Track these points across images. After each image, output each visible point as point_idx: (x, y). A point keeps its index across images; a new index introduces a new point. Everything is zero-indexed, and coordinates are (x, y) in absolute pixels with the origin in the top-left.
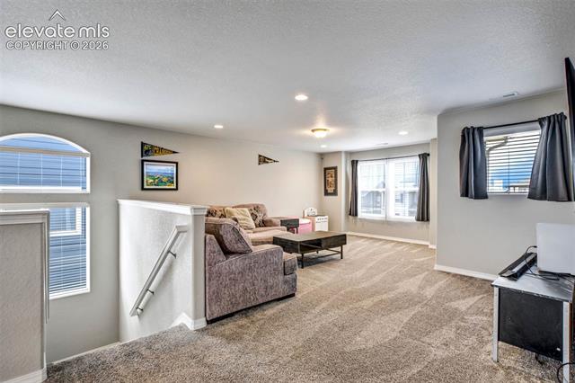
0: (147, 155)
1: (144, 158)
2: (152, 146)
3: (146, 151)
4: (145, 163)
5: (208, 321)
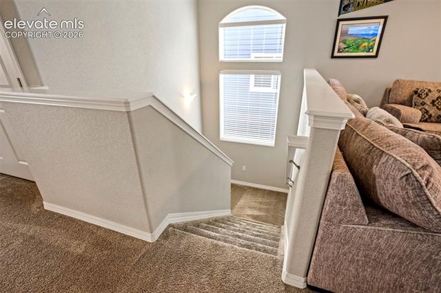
0: (347, 12)
1: (342, 16)
3: (346, 6)
4: (341, 23)
5: (308, 285)
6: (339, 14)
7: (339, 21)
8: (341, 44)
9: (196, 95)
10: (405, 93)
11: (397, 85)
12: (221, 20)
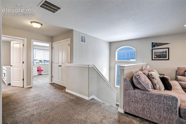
0: (154, 47)
1: (153, 48)
2: (157, 43)
3: (154, 45)
4: (153, 50)
5: (125, 112)
6: (152, 48)
7: (152, 49)
8: (155, 56)
9: (107, 70)
10: (182, 72)
11: (179, 69)
12: (116, 50)
